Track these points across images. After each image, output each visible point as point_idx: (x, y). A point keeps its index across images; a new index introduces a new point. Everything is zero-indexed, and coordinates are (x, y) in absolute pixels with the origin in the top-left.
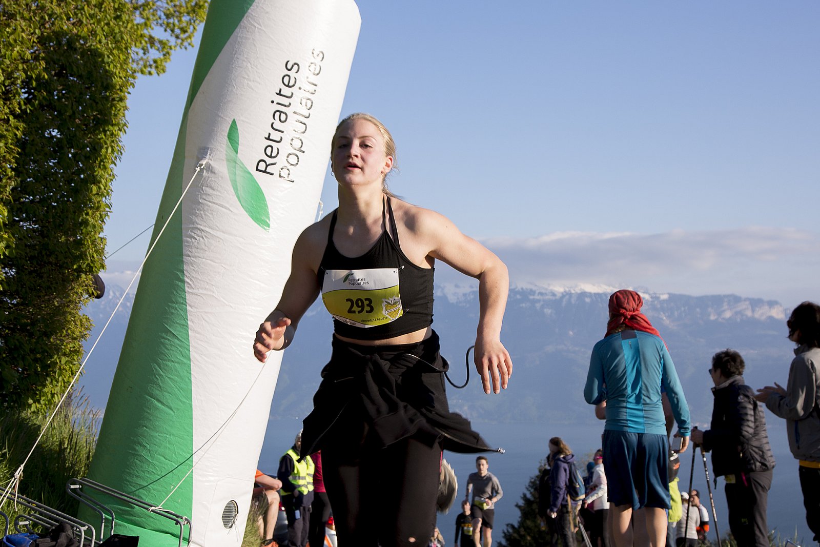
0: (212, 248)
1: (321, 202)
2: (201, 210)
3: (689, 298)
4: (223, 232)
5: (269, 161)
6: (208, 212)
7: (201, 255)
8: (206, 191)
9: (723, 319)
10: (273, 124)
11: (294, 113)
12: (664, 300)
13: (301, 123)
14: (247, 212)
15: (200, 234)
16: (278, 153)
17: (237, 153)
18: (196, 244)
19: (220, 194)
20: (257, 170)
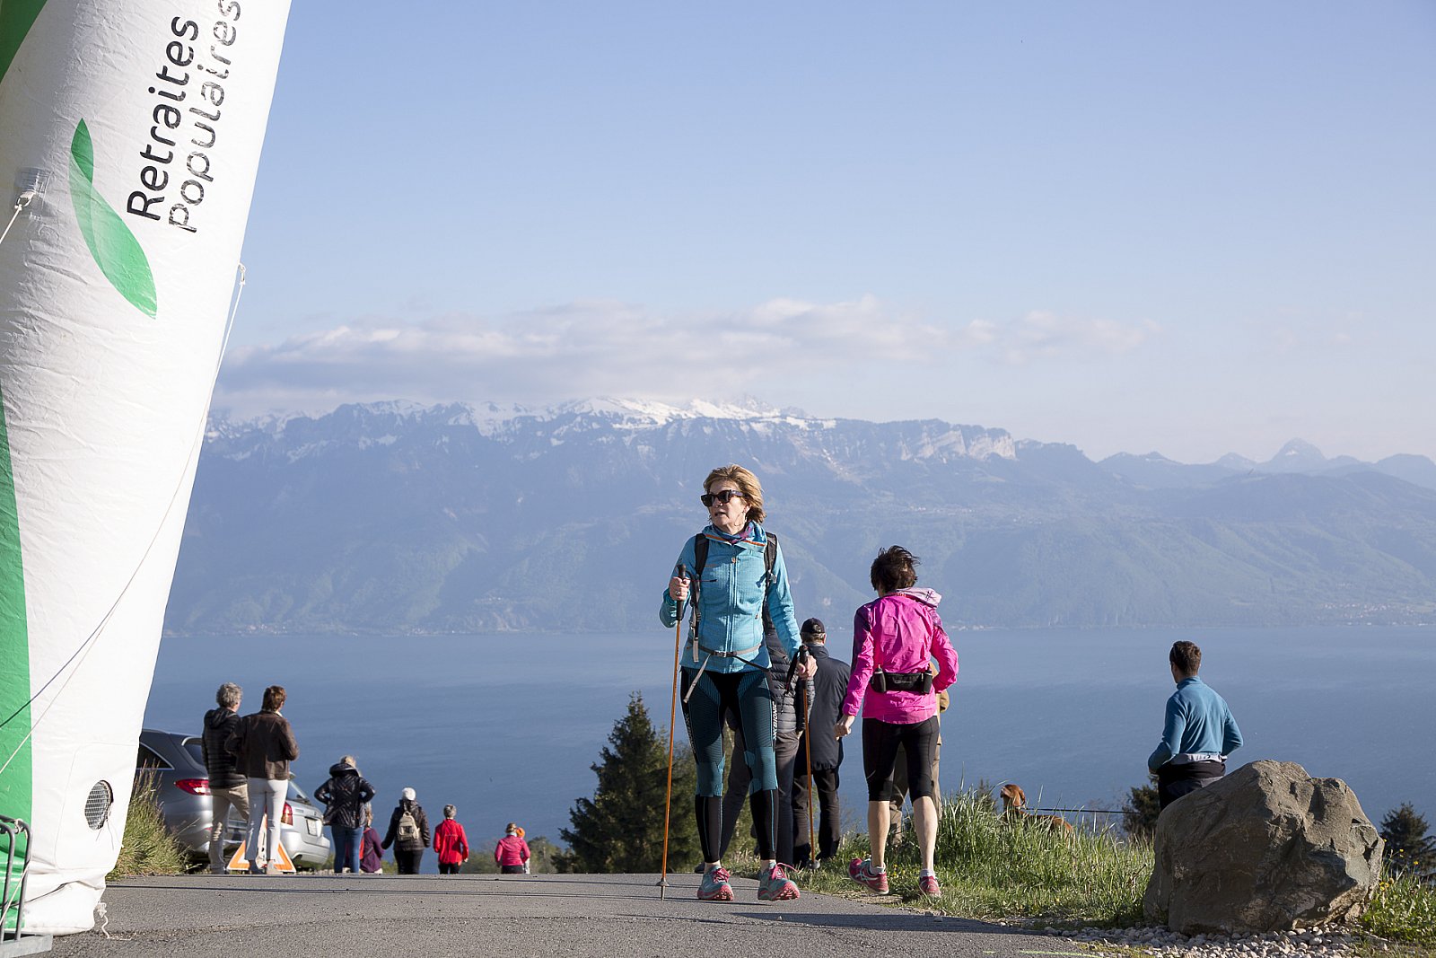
0: (52, 347)
1: (242, 266)
2: (28, 281)
3: (868, 426)
4: (71, 319)
5: (150, 194)
6: (42, 285)
7: (33, 360)
8: (35, 246)
9: (920, 458)
10: (153, 130)
11: (192, 110)
12: (828, 430)
13: (205, 128)
14: (113, 284)
15: (29, 323)
16: (166, 181)
17: (91, 182)
18: (21, 340)
19: (62, 253)
20: (130, 210)
